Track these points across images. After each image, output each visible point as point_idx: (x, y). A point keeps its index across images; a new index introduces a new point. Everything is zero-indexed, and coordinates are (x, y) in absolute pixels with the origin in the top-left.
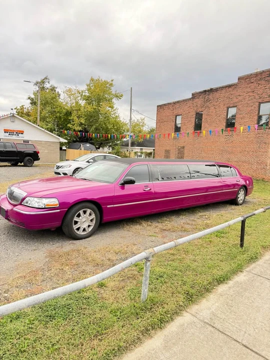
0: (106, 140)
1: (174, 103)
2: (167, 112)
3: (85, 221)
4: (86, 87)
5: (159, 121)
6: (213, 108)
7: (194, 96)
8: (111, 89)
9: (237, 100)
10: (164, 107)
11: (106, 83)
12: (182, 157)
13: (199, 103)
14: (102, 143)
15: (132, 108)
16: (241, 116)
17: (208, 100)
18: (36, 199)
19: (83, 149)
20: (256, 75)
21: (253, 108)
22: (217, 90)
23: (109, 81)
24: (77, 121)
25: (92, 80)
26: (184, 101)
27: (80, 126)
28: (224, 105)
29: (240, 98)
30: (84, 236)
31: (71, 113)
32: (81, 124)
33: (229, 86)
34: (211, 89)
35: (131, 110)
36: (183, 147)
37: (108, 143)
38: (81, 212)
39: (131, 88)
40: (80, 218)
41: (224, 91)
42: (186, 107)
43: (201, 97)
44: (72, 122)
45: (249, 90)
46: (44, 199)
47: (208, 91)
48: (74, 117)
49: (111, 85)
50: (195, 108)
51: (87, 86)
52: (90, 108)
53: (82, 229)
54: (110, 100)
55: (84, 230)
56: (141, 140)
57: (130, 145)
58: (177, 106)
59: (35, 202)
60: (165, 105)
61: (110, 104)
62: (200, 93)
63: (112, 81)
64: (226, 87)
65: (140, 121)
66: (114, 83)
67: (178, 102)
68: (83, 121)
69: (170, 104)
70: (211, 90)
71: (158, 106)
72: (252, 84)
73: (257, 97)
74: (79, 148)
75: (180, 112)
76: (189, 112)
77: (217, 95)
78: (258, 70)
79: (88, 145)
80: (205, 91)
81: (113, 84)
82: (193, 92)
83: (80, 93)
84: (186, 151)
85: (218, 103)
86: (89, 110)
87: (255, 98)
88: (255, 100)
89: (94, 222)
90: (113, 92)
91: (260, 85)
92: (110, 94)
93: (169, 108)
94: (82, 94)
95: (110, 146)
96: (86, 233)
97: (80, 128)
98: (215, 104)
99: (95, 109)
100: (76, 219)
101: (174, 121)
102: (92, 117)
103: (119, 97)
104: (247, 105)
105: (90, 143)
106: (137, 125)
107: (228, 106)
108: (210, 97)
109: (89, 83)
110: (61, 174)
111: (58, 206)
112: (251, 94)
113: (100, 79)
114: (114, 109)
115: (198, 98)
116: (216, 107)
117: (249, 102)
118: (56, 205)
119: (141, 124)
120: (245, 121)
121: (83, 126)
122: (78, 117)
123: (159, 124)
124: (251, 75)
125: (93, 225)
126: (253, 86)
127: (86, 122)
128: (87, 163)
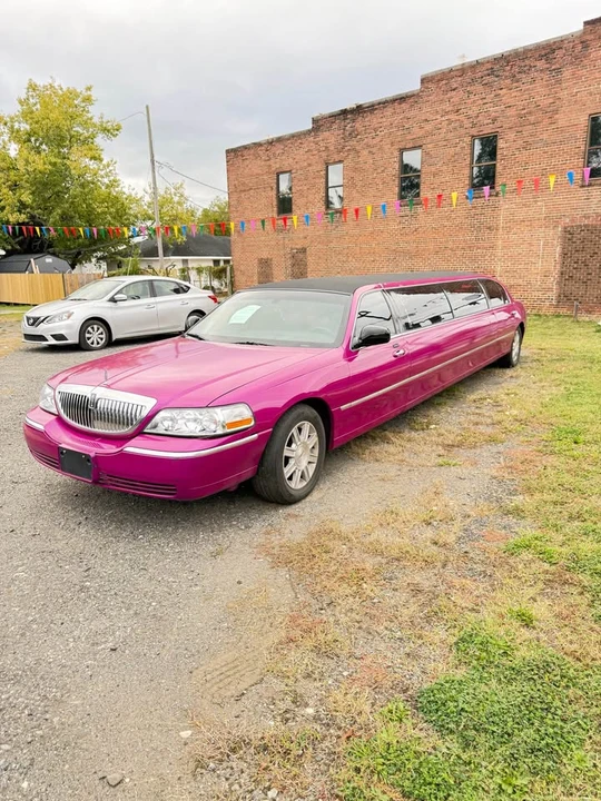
0: (90, 245)
1: (271, 143)
2: (254, 166)
4: (19, 107)
5: (235, 189)
6: (365, 152)
7: (319, 124)
8: (88, 112)
9: (421, 133)
10: (245, 152)
11: (72, 94)
12: (303, 274)
13: (333, 140)
14: (79, 253)
15: (155, 158)
16: (433, 169)
17: (353, 134)
19: (36, 270)
20: (462, 70)
21: (458, 149)
22: (372, 108)
23: (80, 88)
24: (9, 198)
25: (32, 87)
26: (293, 136)
27: (20, 213)
28: (392, 144)
29: (428, 127)
32: (22, 206)
33: (402, 99)
34: (359, 107)
35: (153, 164)
36: (304, 250)
37: (95, 251)
39: (147, 107)
40: (293, 446)
41: (389, 111)
42: (302, 151)
43: (335, 126)
45: (447, 107)
46: (218, 410)
47: (352, 111)
49: (88, 100)
50: (324, 154)
51: (20, 102)
52: (41, 163)
53: (297, 476)
54: (86, 142)
55: (302, 477)
56: (181, 239)
57: (161, 251)
58: (278, 149)
59: (188, 422)
60: (245, 147)
61: (91, 149)
62: (334, 116)
63: (89, 89)
64: (394, 101)
65: (173, 190)
66: (94, 94)
67: (279, 140)
68: (27, 198)
69: (260, 145)
70: (359, 110)
71: (228, 151)
72: (454, 93)
73: (467, 124)
74: (27, 268)
75: (287, 163)
76: (310, 165)
77: (373, 120)
78: (466, 61)
79: (49, 260)
80: (344, 112)
81: (93, 98)
82: (316, 115)
83: (6, 124)
84: (310, 260)
85: (378, 139)
86: (41, 167)
87: (461, 126)
88: (463, 131)
89: (316, 452)
90: (96, 120)
91: (472, 96)
92: (85, 124)
93: (257, 156)
94: (12, 127)
95: (99, 259)
96: (305, 483)
97: (23, 218)
98: (371, 142)
99: (54, 164)
100: (286, 452)
101: (275, 186)
102: (50, 186)
103: (110, 131)
104: (445, 143)
105: (54, 254)
106: (167, 201)
107: (401, 146)
108: (358, 125)
109: (23, 96)
110: (49, 337)
111: (253, 423)
112: (453, 117)
113: (56, 85)
114: (105, 162)
115: (329, 129)
116: (374, 150)
117: (450, 135)
118: (248, 421)
119: (176, 199)
120: (443, 180)
121: (28, 210)
122: (10, 187)
123: (235, 196)
124: (451, 70)
125: (316, 460)
126: (456, 97)
127: (34, 201)
128: (112, 304)
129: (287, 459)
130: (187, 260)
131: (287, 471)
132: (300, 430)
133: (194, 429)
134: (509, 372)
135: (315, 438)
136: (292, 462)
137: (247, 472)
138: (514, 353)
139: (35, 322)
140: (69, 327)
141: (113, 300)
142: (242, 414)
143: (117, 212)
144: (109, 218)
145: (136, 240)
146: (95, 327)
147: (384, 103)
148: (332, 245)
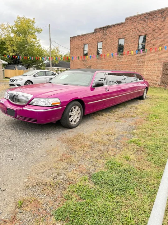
0: (32, 63)
1: (83, 36)
2: (78, 42)
3: (75, 114)
4: (15, 23)
5: (72, 48)
6: (109, 39)
7: (96, 31)
8: (33, 25)
9: (125, 34)
10: (76, 38)
11: (29, 20)
13: (100, 35)
14: (29, 65)
15: (51, 39)
16: (127, 45)
17: (106, 34)
18: (42, 100)
19: (17, 69)
20: (137, 17)
21: (135, 39)
22: (111, 27)
23: (32, 19)
24: (10, 48)
25: (18, 18)
26: (89, 34)
27: (13, 52)
28: (116, 37)
29: (127, 32)
30: (75, 126)
31: (5, 43)
32: (14, 51)
33: (120, 24)
34: (108, 26)
35: (50, 41)
36: (90, 66)
37: (33, 65)
38: (73, 108)
39: (49, 25)
40: (73, 112)
41: (116, 28)
42: (91, 38)
43: (101, 31)
44: (7, 50)
45: (132, 27)
46: (50, 99)
47: (106, 27)
48: (8, 45)
49: (33, 22)
50: (97, 39)
51: (15, 22)
52: (20, 39)
53: (73, 121)
54: (33, 34)
55: (75, 121)
56: (57, 62)
57: (51, 66)
58: (85, 37)
59: (41, 102)
60: (75, 37)
61: (33, 36)
62: (101, 29)
63: (34, 19)
64: (117, 25)
65: (56, 49)
66: (35, 20)
67: (85, 35)
68: (15, 49)
69: (80, 36)
70: (108, 27)
71: (71, 38)
72: (135, 23)
73: (138, 32)
74: (14, 68)
75: (87, 41)
76: (93, 42)
77: (112, 30)
78: (139, 14)
79: (20, 66)
80: (104, 27)
81: (35, 22)
83: (10, 28)
85: (113, 35)
86: (20, 40)
87: (136, 33)
88: (137, 34)
89: (80, 115)
90: (35, 28)
91: (140, 24)
92: (32, 29)
93: (79, 39)
94: (12, 29)
95: (34, 67)
96: (76, 123)
97: (14, 54)
98: (111, 36)
99: (23, 40)
100: (70, 114)
101: (83, 48)
102: (22, 46)
103: (39, 31)
104: (131, 37)
105: (22, 65)
106: (54, 52)
107: (119, 38)
108: (107, 31)
109: (16, 20)
110: (16, 85)
111: (60, 104)
112: (134, 30)
113: (25, 18)
114: (37, 40)
115: (99, 32)
116: (111, 39)
117: (133, 35)
118: (59, 103)
119: (56, 51)
120: (130, 48)
121: (15, 52)
122: (11, 46)
123: (72, 50)
124: (134, 16)
125: (80, 117)
126: (135, 24)
127: (17, 50)
128: (34, 77)
129: (70, 116)
130: (58, 69)
131: (70, 119)
132: (75, 108)
133: (43, 104)
134: (142, 101)
135: (79, 111)
136: (72, 116)
137: (58, 118)
138: (144, 96)
139: (13, 81)
140: (21, 83)
141: (34, 76)
142: (57, 101)
143: (40, 54)
144: (38, 55)
145: (45, 62)
146: (29, 83)
147: (115, 25)
148: (98, 65)
